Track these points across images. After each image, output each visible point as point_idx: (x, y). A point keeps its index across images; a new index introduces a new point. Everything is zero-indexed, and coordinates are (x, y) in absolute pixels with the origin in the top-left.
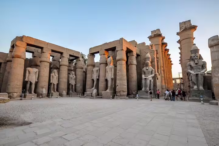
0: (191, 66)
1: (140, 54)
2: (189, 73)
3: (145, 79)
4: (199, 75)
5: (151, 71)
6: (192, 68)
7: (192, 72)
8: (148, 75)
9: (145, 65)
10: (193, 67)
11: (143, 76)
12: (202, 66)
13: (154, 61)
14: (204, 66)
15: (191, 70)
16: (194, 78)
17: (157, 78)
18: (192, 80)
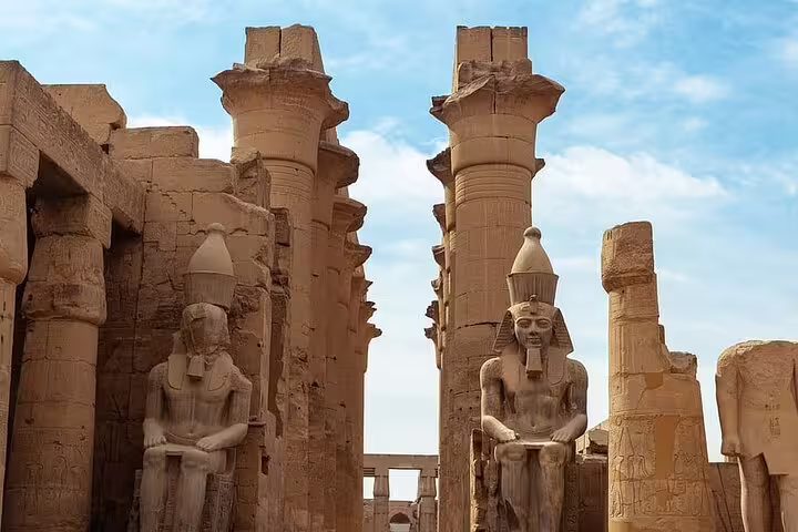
0: (501, 383)
1: (138, 227)
2: (490, 435)
3: (174, 461)
4: (545, 460)
5: (223, 392)
6: (506, 403)
7: (504, 430)
8: (200, 428)
9: (177, 336)
10: (512, 397)
11: (155, 437)
12: (565, 399)
13: (251, 309)
14: (572, 396)
15: (502, 418)
16: (511, 479)
17: (265, 460)
18: (498, 491)
